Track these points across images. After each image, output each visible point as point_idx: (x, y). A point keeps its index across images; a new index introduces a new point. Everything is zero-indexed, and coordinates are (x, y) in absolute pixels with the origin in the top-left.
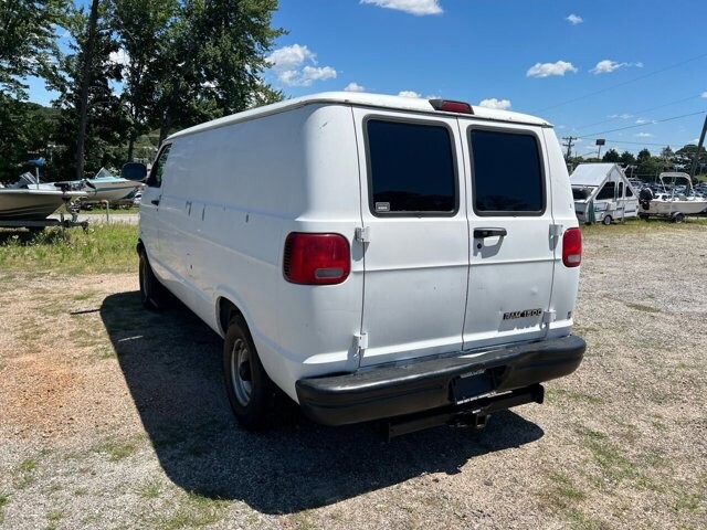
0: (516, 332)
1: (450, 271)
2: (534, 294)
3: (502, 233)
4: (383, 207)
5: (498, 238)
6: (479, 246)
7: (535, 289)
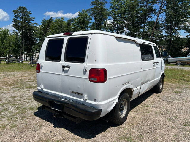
0: (75, 98)
1: (56, 75)
2: (79, 88)
3: (69, 67)
4: (48, 59)
5: (68, 68)
6: (63, 70)
7: (79, 87)
